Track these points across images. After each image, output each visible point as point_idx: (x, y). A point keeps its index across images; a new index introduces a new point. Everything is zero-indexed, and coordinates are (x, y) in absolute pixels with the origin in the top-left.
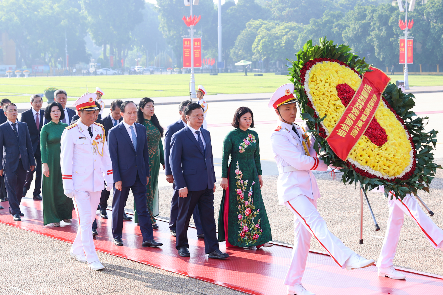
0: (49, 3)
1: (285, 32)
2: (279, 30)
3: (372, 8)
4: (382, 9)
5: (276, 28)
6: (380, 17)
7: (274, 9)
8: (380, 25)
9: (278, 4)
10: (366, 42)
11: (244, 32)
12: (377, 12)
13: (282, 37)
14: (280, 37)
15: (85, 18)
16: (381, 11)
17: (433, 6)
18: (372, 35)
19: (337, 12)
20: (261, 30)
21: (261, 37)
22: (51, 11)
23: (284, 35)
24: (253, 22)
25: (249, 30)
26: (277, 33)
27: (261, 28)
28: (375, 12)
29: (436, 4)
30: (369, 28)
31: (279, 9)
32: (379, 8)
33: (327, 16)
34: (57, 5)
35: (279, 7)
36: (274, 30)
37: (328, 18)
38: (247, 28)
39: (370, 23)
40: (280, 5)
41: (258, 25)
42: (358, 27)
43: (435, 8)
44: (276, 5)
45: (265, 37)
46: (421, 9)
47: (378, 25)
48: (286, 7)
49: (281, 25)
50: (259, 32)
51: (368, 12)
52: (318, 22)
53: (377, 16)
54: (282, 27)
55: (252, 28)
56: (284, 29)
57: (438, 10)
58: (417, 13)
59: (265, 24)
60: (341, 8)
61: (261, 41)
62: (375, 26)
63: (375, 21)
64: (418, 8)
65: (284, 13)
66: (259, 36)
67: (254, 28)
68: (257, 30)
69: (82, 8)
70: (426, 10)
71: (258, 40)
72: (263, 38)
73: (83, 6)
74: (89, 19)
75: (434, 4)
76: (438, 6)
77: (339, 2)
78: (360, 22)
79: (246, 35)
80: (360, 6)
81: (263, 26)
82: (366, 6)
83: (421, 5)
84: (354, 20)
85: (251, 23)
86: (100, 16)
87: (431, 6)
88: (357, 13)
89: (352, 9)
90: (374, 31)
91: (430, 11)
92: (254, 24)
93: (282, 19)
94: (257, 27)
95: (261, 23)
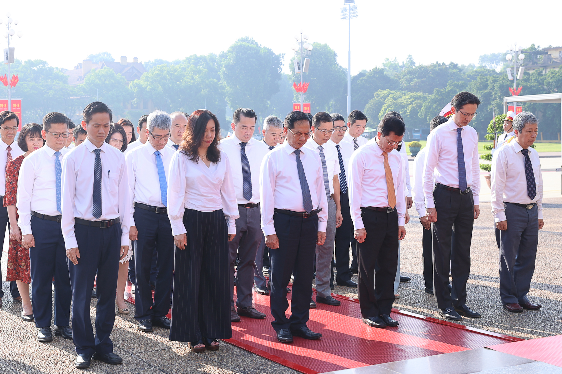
0: (191, 74)
1: (410, 101)
2: (405, 100)
3: (494, 79)
4: (503, 79)
5: (403, 98)
6: (501, 87)
7: (402, 79)
8: (501, 95)
9: (406, 75)
10: (487, 111)
11: (372, 101)
12: (498, 82)
13: (407, 107)
14: (406, 106)
15: (224, 88)
16: (502, 81)
17: (553, 76)
18: (493, 104)
19: (460, 82)
20: (388, 99)
21: (387, 106)
22: (192, 81)
23: (409, 105)
24: (381, 92)
25: (377, 99)
26: (403, 103)
27: (389, 98)
28: (496, 82)
29: (556, 74)
30: (491, 97)
31: (407, 80)
32: (500, 78)
33: (450, 86)
34: (198, 75)
35: (407, 78)
36: (400, 99)
37: (451, 88)
38: (375, 98)
39: (492, 93)
40: (408, 76)
41: (386, 95)
42: (480, 97)
43: (556, 78)
44: (404, 76)
45: (391, 106)
46: (541, 79)
47: (500, 94)
48: (414, 78)
49: (407, 95)
50: (386, 102)
51: (490, 82)
52: (441, 92)
53: (498, 86)
54: (407, 97)
55: (380, 97)
56: (409, 99)
57: (559, 79)
58: (537, 83)
59: (392, 94)
60: (469, 79)
61: (388, 110)
62: (496, 96)
63: (496, 91)
64: (539, 78)
65: (412, 84)
66: (386, 105)
67: (381, 98)
68: (385, 99)
69: (221, 79)
70: (546, 80)
71: (385, 108)
72: (388, 107)
73: (222, 76)
74: (228, 88)
75: (554, 74)
76: (558, 76)
77: (467, 73)
78: (481, 92)
79: (373, 104)
80: (482, 77)
81: (391, 95)
82: (489, 77)
83: (542, 75)
84: (476, 89)
85: (379, 93)
86: (238, 86)
87: (551, 76)
88: (479, 83)
89: (475, 79)
90: (496, 100)
91: (551, 81)
92: (382, 94)
93: (410, 89)
94: (385, 96)
95: (388, 93)
